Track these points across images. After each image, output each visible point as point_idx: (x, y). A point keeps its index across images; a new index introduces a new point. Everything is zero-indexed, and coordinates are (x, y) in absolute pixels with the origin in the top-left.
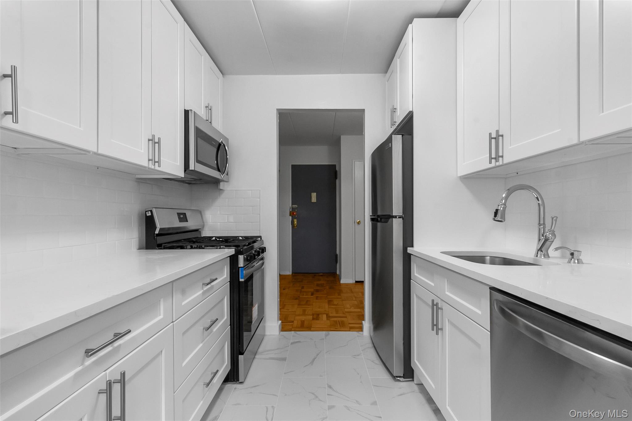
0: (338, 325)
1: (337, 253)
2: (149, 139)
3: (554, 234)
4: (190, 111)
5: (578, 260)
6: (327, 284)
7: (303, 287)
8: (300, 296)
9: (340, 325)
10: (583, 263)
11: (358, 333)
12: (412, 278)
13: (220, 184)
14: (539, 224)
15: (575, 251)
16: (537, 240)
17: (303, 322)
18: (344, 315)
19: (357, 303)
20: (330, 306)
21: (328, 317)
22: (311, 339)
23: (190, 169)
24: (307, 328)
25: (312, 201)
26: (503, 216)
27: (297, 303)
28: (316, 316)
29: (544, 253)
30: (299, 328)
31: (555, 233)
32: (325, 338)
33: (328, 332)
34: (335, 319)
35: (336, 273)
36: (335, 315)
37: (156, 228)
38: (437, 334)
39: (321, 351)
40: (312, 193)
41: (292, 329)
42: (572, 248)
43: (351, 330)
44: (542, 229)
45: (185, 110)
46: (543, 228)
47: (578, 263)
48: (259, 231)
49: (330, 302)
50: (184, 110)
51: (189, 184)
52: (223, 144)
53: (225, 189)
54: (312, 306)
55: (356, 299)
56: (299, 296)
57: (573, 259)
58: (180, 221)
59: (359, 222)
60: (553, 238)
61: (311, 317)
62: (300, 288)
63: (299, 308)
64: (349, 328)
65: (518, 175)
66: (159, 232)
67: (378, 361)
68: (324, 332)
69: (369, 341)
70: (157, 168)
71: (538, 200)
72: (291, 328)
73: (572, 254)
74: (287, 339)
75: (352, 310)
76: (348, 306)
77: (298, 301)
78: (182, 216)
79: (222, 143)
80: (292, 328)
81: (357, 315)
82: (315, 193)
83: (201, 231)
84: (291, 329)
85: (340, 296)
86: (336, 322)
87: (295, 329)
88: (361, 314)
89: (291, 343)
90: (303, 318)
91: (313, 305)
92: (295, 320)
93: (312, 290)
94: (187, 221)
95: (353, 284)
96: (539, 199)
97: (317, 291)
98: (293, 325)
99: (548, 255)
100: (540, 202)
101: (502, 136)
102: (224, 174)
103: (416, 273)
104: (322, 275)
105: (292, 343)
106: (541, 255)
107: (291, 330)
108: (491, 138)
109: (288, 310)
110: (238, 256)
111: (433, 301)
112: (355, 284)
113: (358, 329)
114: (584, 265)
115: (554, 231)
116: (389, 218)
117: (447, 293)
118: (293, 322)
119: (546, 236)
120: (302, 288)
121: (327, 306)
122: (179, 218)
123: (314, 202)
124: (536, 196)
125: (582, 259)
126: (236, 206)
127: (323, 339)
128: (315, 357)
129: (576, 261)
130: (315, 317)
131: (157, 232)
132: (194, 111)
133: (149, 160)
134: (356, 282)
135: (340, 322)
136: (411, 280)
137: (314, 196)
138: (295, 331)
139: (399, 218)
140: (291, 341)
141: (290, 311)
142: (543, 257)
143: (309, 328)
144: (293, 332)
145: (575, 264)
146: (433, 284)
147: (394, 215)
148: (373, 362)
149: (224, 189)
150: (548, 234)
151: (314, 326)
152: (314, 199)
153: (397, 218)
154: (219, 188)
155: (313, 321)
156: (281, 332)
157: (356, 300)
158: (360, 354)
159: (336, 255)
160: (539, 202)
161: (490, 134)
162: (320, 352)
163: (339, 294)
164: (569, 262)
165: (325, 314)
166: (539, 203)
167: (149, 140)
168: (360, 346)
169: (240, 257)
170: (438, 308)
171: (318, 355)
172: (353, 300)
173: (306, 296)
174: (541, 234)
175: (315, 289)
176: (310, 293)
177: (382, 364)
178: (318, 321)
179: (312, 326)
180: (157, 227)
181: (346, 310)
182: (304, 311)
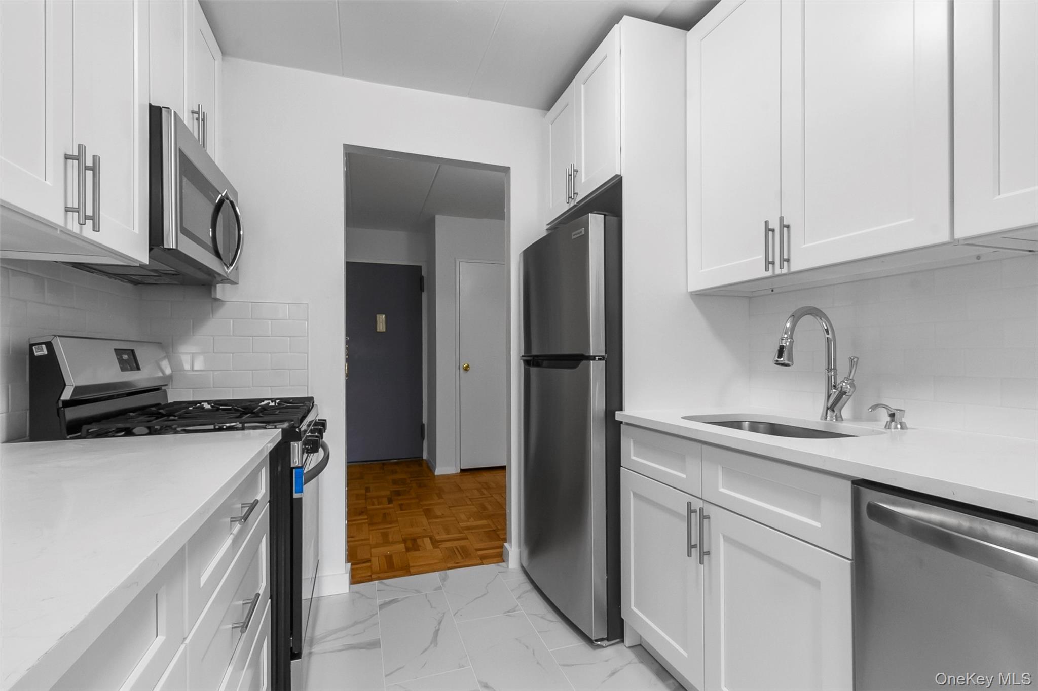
0: (458, 555)
1: (424, 422)
2: (65, 155)
3: (854, 384)
4: (163, 109)
5: (901, 423)
6: (411, 479)
7: (367, 490)
8: (368, 507)
9: (461, 554)
10: (907, 428)
11: (498, 566)
12: (622, 465)
13: (216, 287)
14: (828, 369)
15: (897, 410)
16: (824, 395)
17: (389, 559)
18: (461, 535)
19: (476, 509)
20: (430, 521)
21: (435, 543)
22: (416, 590)
23: (166, 246)
24: (402, 569)
25: (378, 330)
26: (790, 358)
27: (367, 521)
28: (412, 544)
29: (836, 414)
30: (386, 572)
31: (854, 382)
32: (443, 585)
33: (444, 571)
34: (449, 544)
35: (422, 457)
36: (445, 537)
37: (65, 385)
38: (701, 562)
39: (444, 613)
40: (378, 316)
41: (373, 576)
42: (894, 405)
43: (484, 561)
44: (833, 377)
45: (150, 105)
46: (834, 375)
47: (902, 428)
48: (306, 387)
49: (428, 513)
50: (148, 104)
51: (136, 283)
52: (228, 201)
53: (225, 300)
54: (397, 525)
55: (472, 502)
56: (366, 508)
57: (893, 423)
58: (123, 369)
59: (468, 367)
60: (852, 390)
61: (401, 547)
62: (363, 491)
63: (372, 530)
64: (479, 558)
65: (773, 292)
66: (71, 397)
67: (552, 616)
68: (437, 573)
69: (522, 577)
70: (88, 231)
71: (828, 333)
72: (370, 574)
73: (892, 415)
74: (369, 598)
75: (472, 523)
76: (463, 517)
77: (366, 517)
78: (125, 357)
79: (228, 199)
80: (372, 574)
81: (484, 531)
82: (384, 316)
83: (167, 390)
84: (371, 576)
85: (442, 498)
86: (451, 550)
87: (379, 575)
88: (492, 529)
89: (380, 606)
90: (387, 550)
91: (397, 521)
92: (371, 557)
93: (388, 493)
94: (138, 368)
95: (457, 476)
96: (830, 332)
97: (398, 493)
98: (370, 567)
99: (841, 416)
100: (830, 336)
101: (788, 227)
102: (232, 268)
103: (634, 456)
104: (396, 463)
105: (382, 607)
106: (831, 417)
107: (370, 579)
108: (768, 230)
109: (352, 537)
110: (290, 444)
111: (689, 504)
112: (461, 475)
113: (495, 558)
114: (908, 430)
115: (853, 380)
116: (581, 360)
117: (722, 490)
118: (369, 561)
119: (842, 387)
120: (366, 492)
121: (424, 520)
122: (121, 362)
123: (382, 331)
124: (826, 328)
125: (906, 423)
126: (252, 336)
127: (440, 588)
128: (437, 628)
129: (899, 426)
130: (409, 544)
131: (67, 395)
132: (175, 112)
133: (67, 210)
134: (462, 471)
135: (459, 549)
136: (621, 468)
137: (381, 319)
138: (379, 579)
139: (599, 359)
140: (379, 602)
141: (357, 539)
142: (834, 420)
143: (406, 570)
144: (376, 582)
145: (897, 430)
146: (684, 476)
147: (591, 354)
148: (542, 617)
149: (223, 299)
150: (844, 384)
151: (414, 564)
152: (381, 326)
153: (597, 359)
154: (213, 297)
155: (408, 553)
156: (352, 585)
157: (473, 505)
158: (516, 607)
159: (422, 426)
160: (828, 336)
161: (767, 223)
162: (443, 616)
163: (440, 497)
164: (887, 427)
165: (426, 536)
166: (828, 338)
167: (67, 157)
168: (511, 591)
169: (293, 446)
170: (703, 517)
171: (440, 623)
172: (468, 505)
173: (378, 505)
174: (832, 385)
175: (392, 489)
176: (385, 500)
177: (560, 619)
178: (417, 552)
179: (411, 565)
180: (67, 383)
181: (462, 524)
182: (385, 535)
